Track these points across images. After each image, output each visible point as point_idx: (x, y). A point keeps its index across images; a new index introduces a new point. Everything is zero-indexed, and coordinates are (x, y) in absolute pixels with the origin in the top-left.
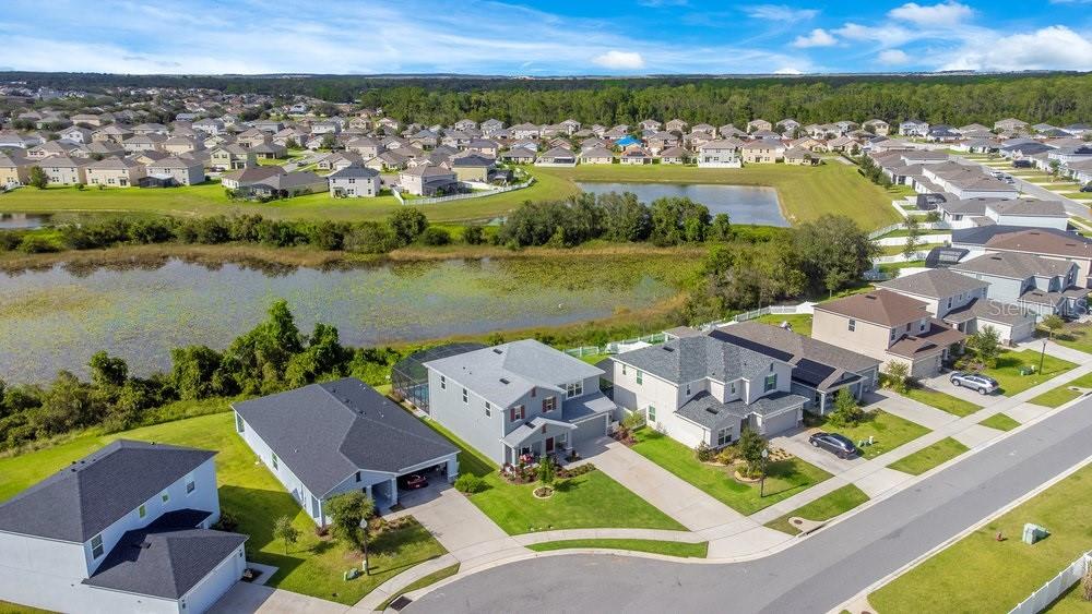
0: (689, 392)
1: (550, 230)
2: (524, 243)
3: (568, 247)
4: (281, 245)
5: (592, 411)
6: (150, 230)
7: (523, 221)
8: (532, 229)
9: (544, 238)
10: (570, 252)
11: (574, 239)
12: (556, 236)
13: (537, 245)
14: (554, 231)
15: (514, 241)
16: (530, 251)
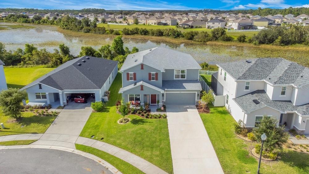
0: (247, 88)
1: (275, 38)
2: (261, 43)
3: (282, 46)
4: (175, 38)
5: (185, 88)
6: (143, 31)
7: (263, 33)
8: (266, 36)
9: (271, 41)
10: (282, 48)
11: (286, 42)
12: (277, 40)
13: (267, 44)
14: (277, 38)
15: (257, 42)
16: (263, 46)
